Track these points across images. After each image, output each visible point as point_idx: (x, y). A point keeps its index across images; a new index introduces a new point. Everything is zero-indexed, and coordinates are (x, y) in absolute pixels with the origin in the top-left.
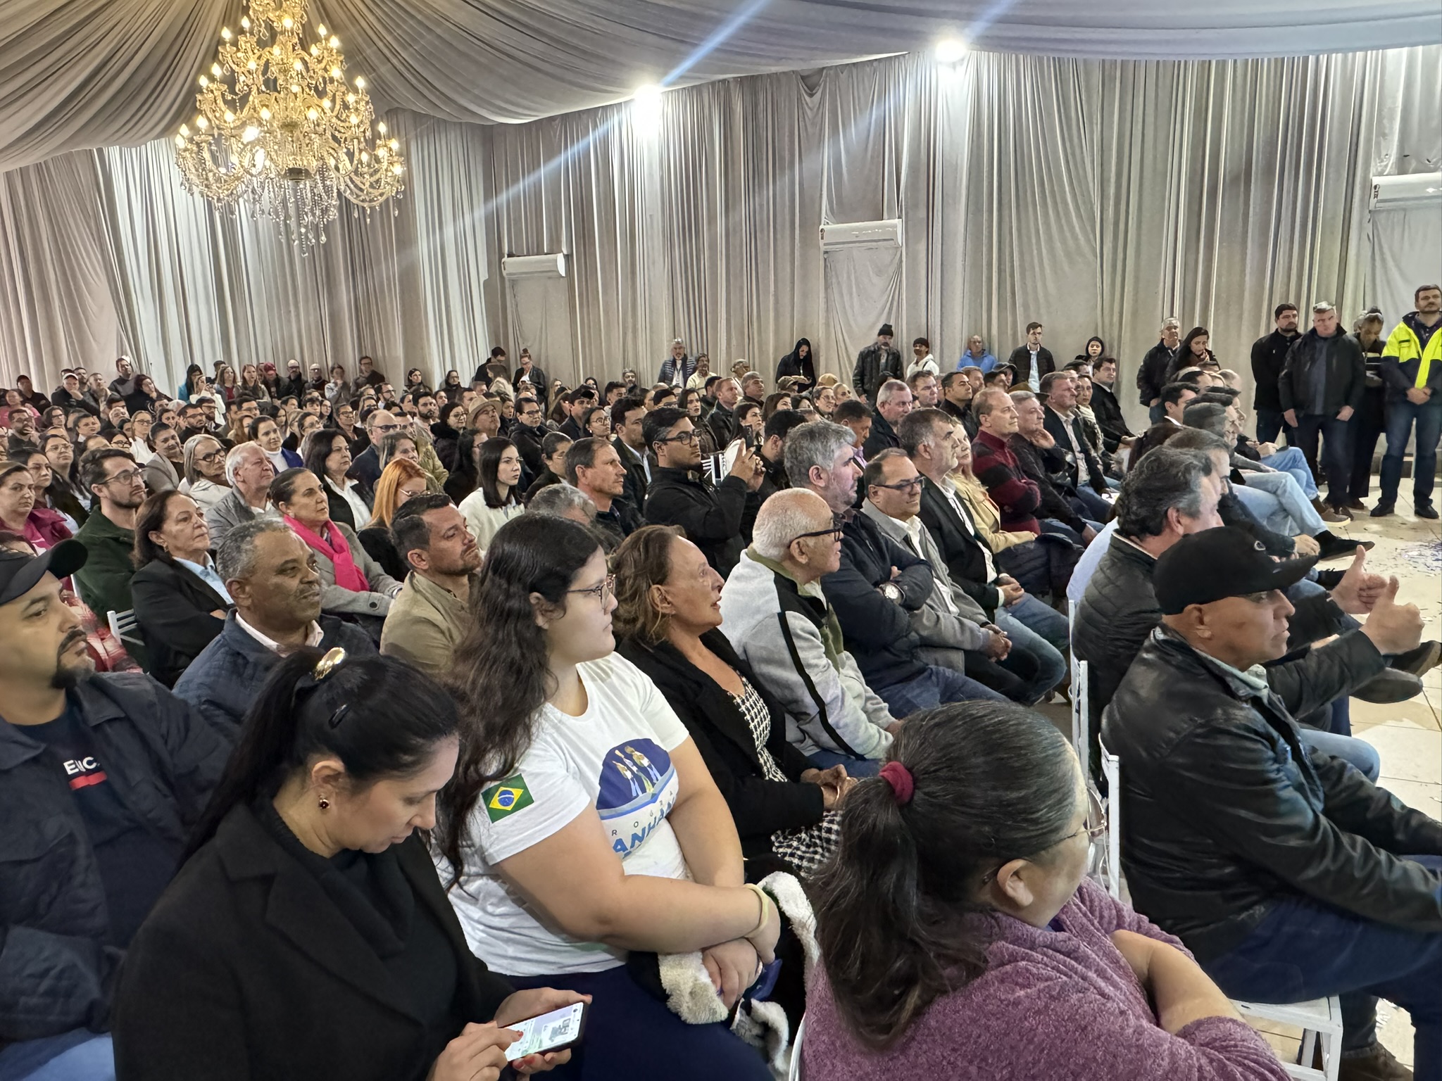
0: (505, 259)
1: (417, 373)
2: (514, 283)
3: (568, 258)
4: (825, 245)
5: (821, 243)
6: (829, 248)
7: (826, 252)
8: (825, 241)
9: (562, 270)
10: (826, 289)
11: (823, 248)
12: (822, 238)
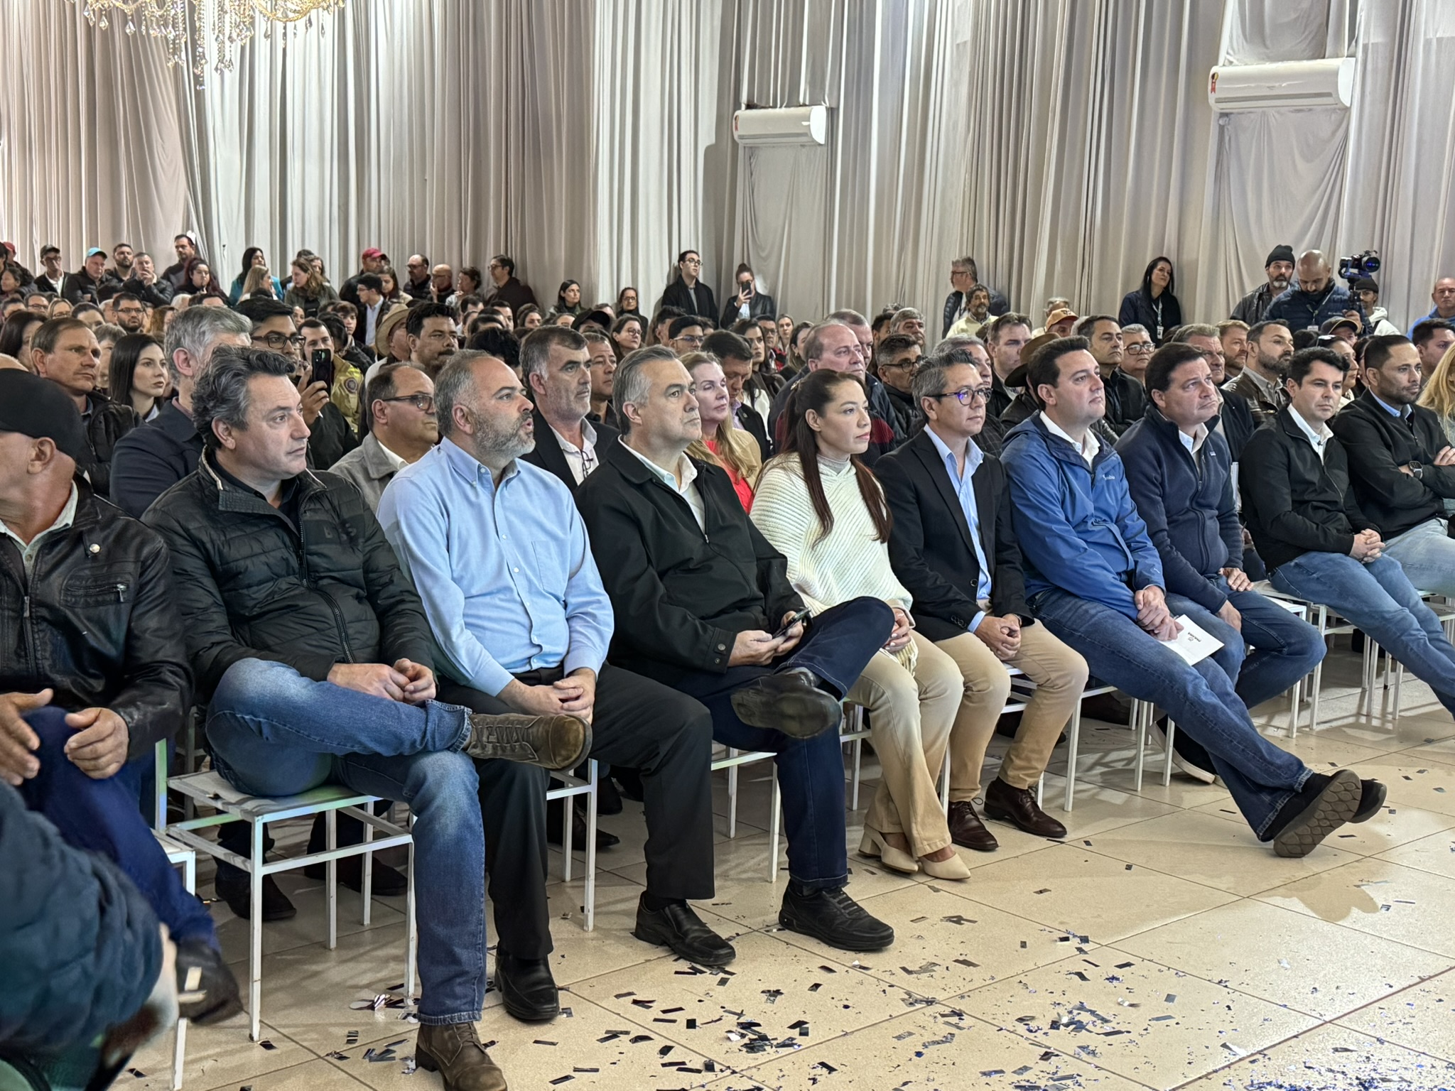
0: (743, 113)
1: (574, 287)
2: (752, 151)
3: (832, 112)
4: (1218, 101)
5: (1212, 98)
6: (1227, 107)
7: (1224, 115)
8: (1218, 94)
9: (819, 135)
10: (1218, 178)
11: (1216, 108)
12: (1213, 89)
